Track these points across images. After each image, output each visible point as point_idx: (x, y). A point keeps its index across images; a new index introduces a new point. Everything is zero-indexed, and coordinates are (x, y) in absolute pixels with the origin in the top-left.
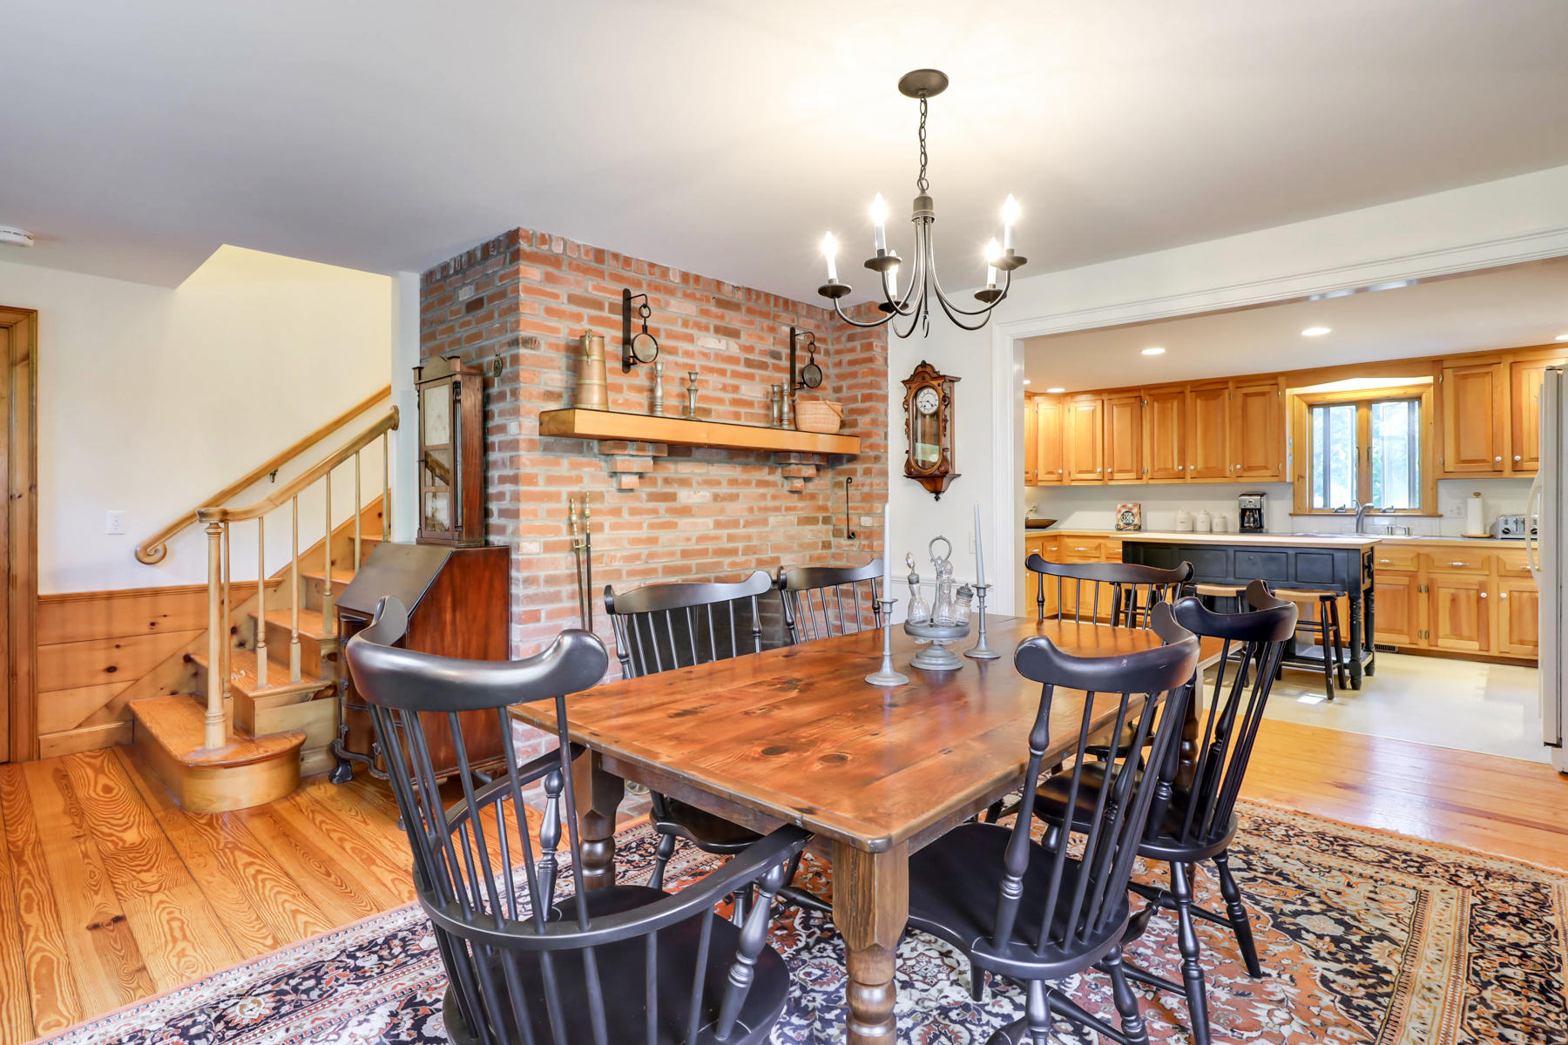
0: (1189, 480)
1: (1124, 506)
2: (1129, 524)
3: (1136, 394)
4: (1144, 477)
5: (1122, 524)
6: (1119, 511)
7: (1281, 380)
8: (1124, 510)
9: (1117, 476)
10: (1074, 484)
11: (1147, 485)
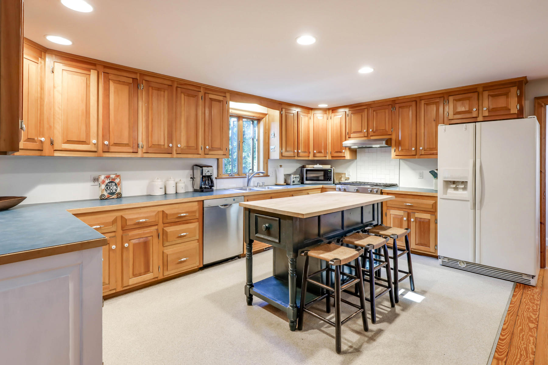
0: (175, 155)
1: (108, 177)
2: (113, 194)
3: (134, 76)
4: (140, 150)
5: (106, 193)
6: (103, 182)
7: (228, 95)
8: (107, 181)
9: (113, 149)
10: (57, 154)
11: (142, 158)
